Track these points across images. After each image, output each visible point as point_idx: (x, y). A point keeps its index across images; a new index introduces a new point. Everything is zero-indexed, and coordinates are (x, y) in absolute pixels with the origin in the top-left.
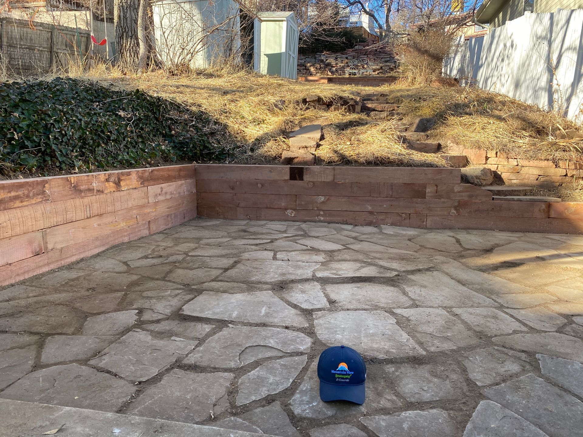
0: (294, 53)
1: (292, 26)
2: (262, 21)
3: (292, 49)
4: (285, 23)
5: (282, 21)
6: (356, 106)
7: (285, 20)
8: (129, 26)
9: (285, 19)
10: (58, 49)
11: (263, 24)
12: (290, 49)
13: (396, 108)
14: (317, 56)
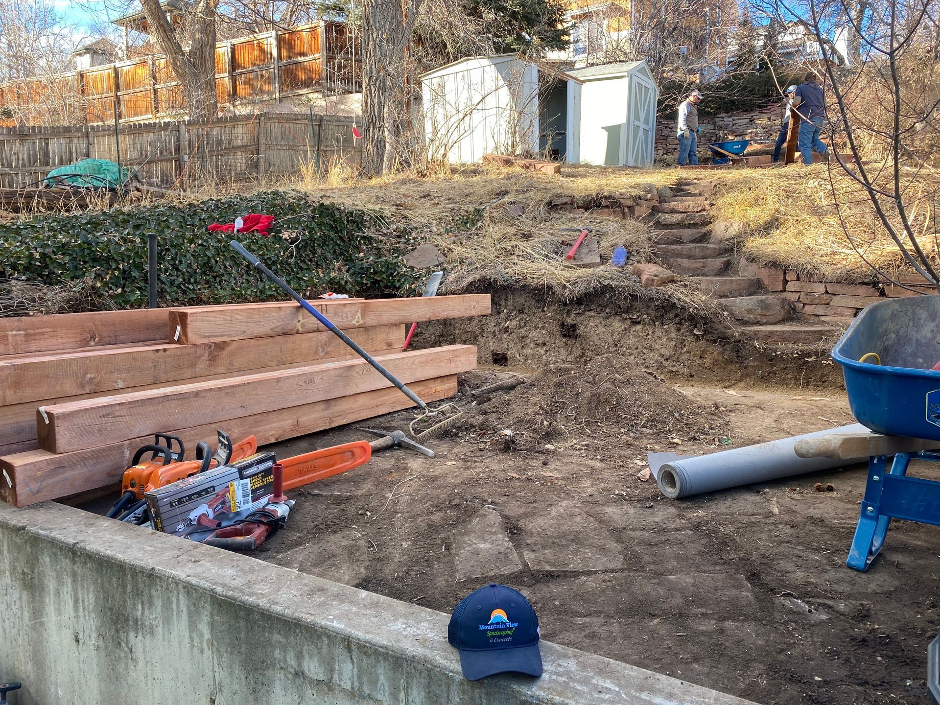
0: (646, 122)
1: (641, 82)
2: (584, 82)
3: (642, 118)
4: (626, 81)
5: (622, 77)
6: (637, 208)
7: (625, 76)
8: (376, 114)
9: (625, 74)
10: (327, 146)
11: (585, 87)
12: (637, 118)
13: (707, 207)
14: (717, 120)
